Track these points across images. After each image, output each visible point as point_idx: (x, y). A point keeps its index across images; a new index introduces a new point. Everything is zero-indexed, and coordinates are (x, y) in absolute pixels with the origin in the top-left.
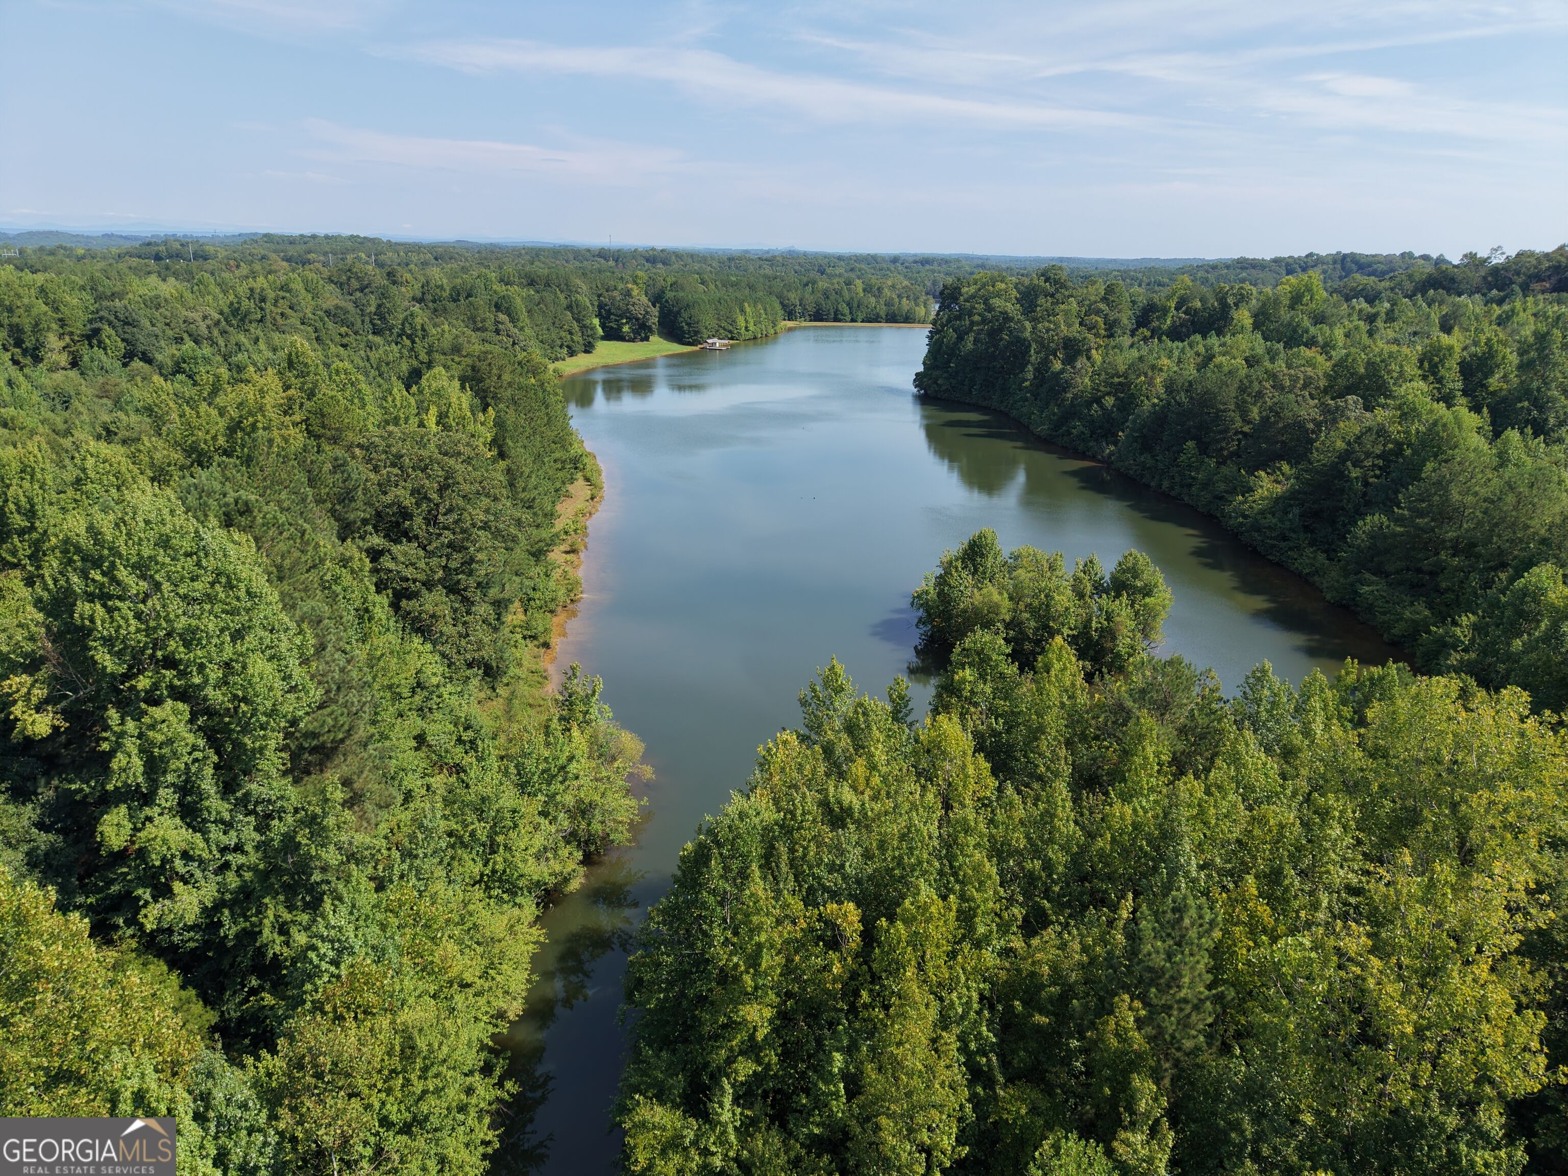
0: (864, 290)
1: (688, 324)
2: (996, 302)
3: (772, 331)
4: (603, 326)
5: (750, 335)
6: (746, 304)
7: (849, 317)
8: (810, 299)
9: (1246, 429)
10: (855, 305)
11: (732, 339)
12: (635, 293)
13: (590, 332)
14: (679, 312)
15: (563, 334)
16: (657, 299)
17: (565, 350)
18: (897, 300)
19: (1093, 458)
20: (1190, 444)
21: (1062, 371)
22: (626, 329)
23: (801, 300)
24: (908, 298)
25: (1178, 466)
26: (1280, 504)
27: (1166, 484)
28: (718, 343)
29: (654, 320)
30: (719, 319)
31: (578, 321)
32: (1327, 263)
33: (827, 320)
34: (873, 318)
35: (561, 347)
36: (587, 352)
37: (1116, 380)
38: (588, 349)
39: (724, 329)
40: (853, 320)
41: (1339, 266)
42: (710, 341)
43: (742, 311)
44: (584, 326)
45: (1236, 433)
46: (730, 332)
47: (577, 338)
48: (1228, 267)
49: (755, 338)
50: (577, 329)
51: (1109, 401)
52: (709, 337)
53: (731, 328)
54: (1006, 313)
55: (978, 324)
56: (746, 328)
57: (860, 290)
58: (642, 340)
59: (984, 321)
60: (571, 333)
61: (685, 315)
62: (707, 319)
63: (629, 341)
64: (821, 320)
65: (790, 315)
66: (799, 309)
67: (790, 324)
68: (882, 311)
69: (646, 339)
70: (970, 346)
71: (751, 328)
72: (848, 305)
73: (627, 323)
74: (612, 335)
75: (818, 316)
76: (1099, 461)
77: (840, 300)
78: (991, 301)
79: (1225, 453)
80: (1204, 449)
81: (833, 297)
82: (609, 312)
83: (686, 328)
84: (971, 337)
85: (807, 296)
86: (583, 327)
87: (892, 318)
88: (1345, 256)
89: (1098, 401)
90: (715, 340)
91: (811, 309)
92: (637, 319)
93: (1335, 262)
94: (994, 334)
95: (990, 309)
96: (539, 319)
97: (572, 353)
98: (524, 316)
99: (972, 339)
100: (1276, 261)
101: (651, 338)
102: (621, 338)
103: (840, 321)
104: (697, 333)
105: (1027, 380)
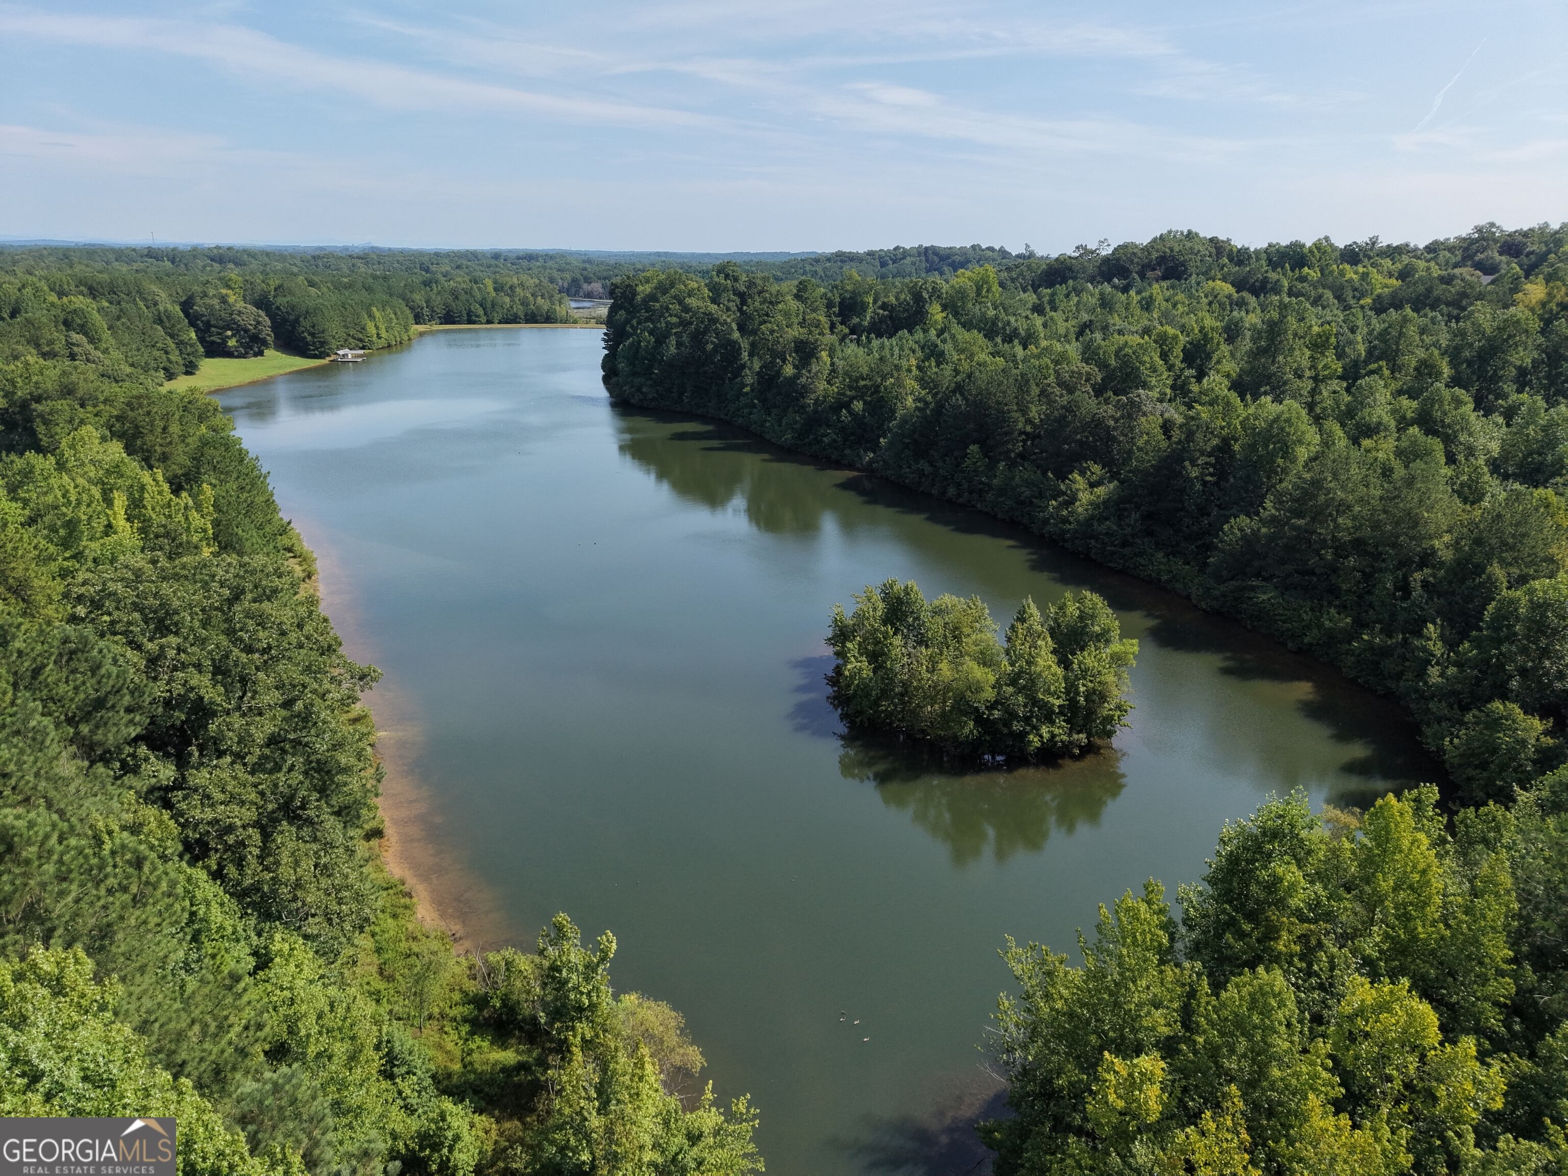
0: (495, 289)
1: (312, 335)
3: (406, 338)
4: (202, 340)
5: (383, 343)
6: (374, 309)
7: (483, 319)
8: (437, 301)
10: (489, 305)
11: (363, 348)
12: (232, 299)
13: (189, 350)
14: (297, 320)
15: (157, 353)
17: (162, 373)
18: (531, 298)
19: (851, 467)
20: (974, 448)
22: (232, 343)
23: (427, 302)
24: (543, 296)
25: (964, 472)
27: (952, 491)
28: (350, 354)
29: (267, 332)
30: (346, 327)
31: (172, 336)
33: (459, 323)
34: (511, 319)
35: (156, 370)
36: (188, 373)
38: (190, 369)
39: (354, 338)
40: (489, 322)
42: (341, 352)
43: (371, 316)
44: (182, 342)
46: (361, 340)
47: (175, 356)
49: (389, 346)
50: (173, 346)
51: (858, 406)
52: (338, 349)
53: (361, 336)
55: (676, 325)
56: (378, 334)
57: (490, 289)
58: (256, 355)
60: (166, 353)
61: (305, 323)
62: (334, 328)
63: (238, 357)
64: (453, 323)
65: (418, 319)
66: (426, 311)
67: (421, 328)
68: (519, 310)
69: (261, 353)
70: (673, 350)
71: (384, 334)
72: (481, 305)
73: (233, 335)
74: (216, 350)
75: (449, 318)
77: (472, 300)
78: (688, 301)
79: (1013, 455)
80: (987, 450)
81: (463, 297)
82: (208, 325)
83: (309, 338)
84: (673, 341)
85: (434, 297)
86: (180, 344)
87: (532, 318)
89: (847, 405)
90: (346, 351)
91: (440, 310)
92: (246, 331)
94: (698, 338)
95: (686, 309)
96: (126, 338)
97: (170, 376)
98: (106, 335)
101: (266, 352)
102: (227, 354)
103: (474, 323)
104: (323, 344)
105: (747, 385)
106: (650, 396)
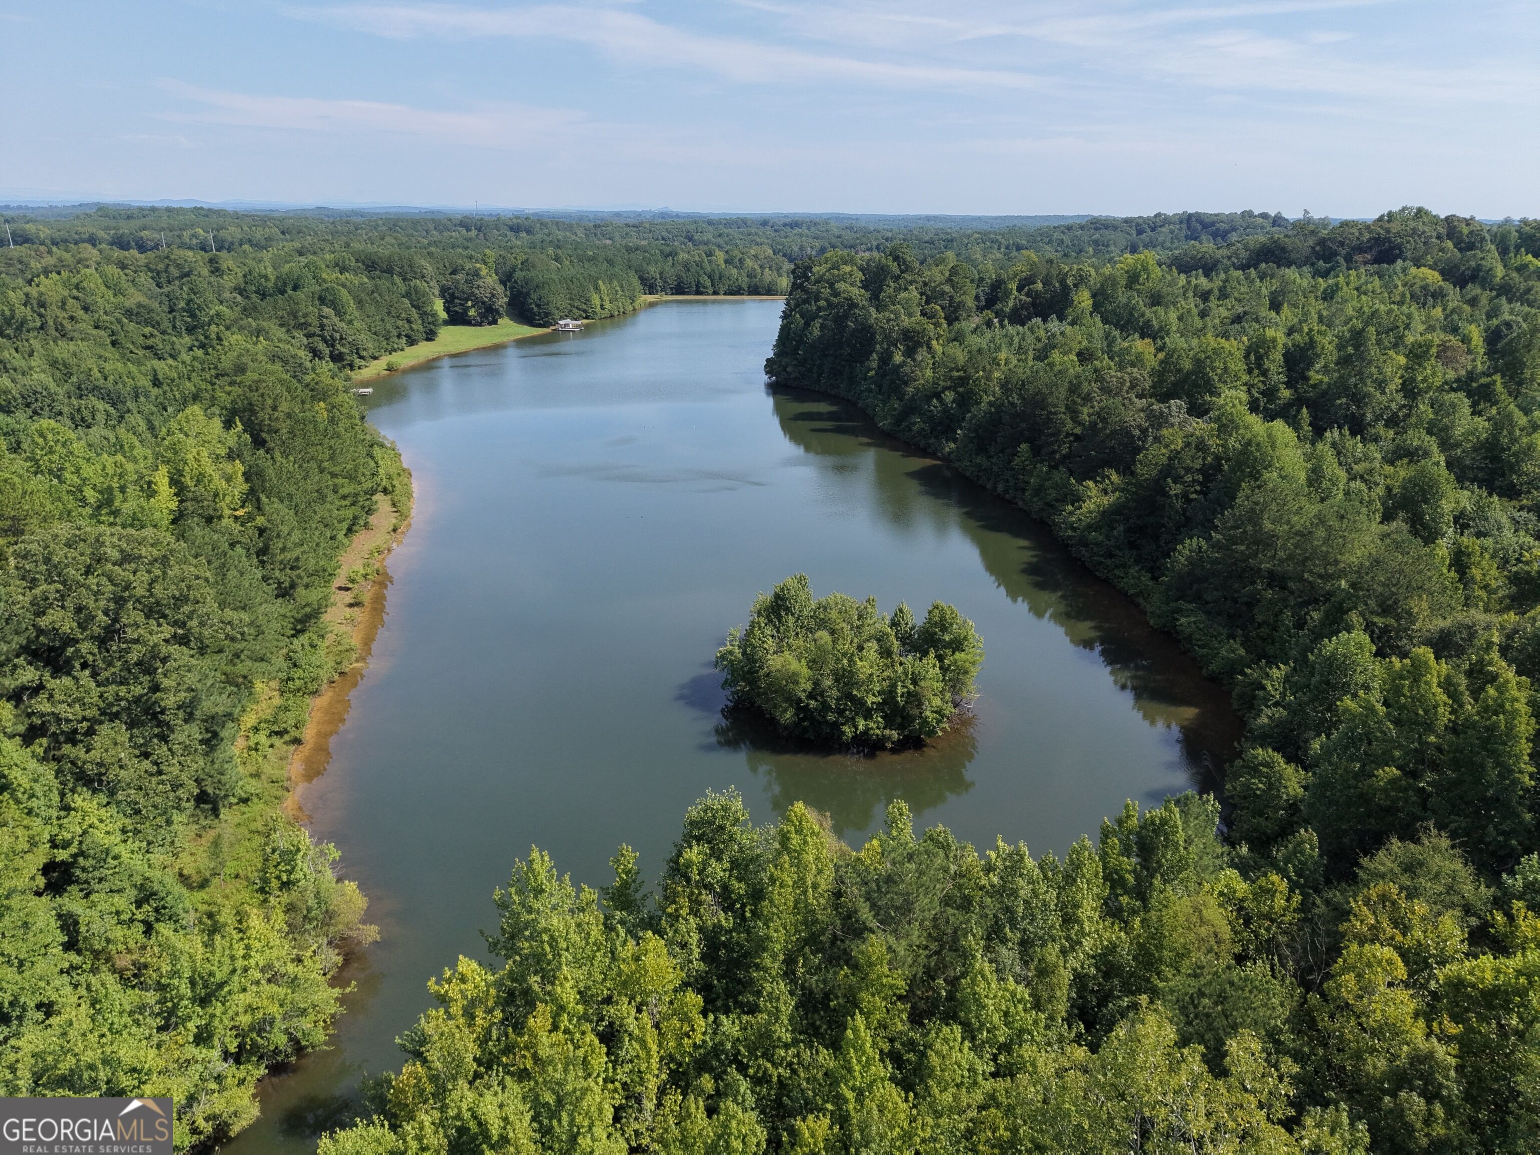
0: (726, 262)
1: (538, 306)
2: (841, 286)
3: (631, 308)
4: (447, 310)
5: (606, 313)
6: (600, 282)
7: (711, 290)
8: (671, 272)
9: (1078, 431)
10: (717, 277)
11: (587, 318)
12: (484, 272)
13: (430, 319)
14: (528, 294)
15: (400, 323)
16: (506, 279)
17: (404, 340)
18: (759, 271)
19: (933, 456)
20: (1024, 446)
21: (904, 364)
22: (472, 313)
23: (661, 273)
24: (770, 268)
25: (1012, 469)
26: (1108, 517)
27: (1000, 488)
28: (571, 323)
29: (502, 301)
30: (571, 299)
31: (417, 307)
32: (1174, 223)
33: (688, 294)
34: (736, 291)
35: (399, 336)
36: (429, 339)
37: (955, 374)
38: (430, 336)
39: (578, 308)
40: (715, 293)
41: (1184, 226)
42: (562, 322)
43: (597, 288)
44: (425, 313)
45: (1068, 435)
46: (585, 311)
47: (418, 326)
48: (1082, 228)
49: (612, 316)
50: (416, 316)
51: (949, 396)
52: (562, 318)
53: (585, 307)
54: (850, 299)
55: (825, 309)
56: (602, 306)
57: (721, 262)
58: (490, 324)
59: (830, 305)
60: (409, 321)
61: (534, 296)
62: (558, 300)
63: (475, 325)
64: (683, 293)
65: (651, 289)
66: (659, 282)
67: (651, 298)
68: (744, 282)
69: (495, 322)
70: (817, 332)
71: (607, 305)
72: (709, 277)
73: (473, 306)
74: (457, 319)
75: (679, 289)
76: (939, 459)
77: (702, 272)
78: (837, 285)
79: (1057, 456)
80: (1036, 451)
81: (694, 269)
82: (453, 297)
83: (536, 309)
84: (817, 323)
85: (667, 269)
86: (423, 315)
87: (754, 290)
88: (1190, 216)
89: (938, 396)
90: (568, 321)
91: (672, 281)
92: (484, 303)
93: (1181, 222)
94: (839, 320)
95: (836, 294)
96: (371, 310)
97: (412, 342)
98: (351, 307)
99: (818, 325)
100: (1127, 221)
101: (500, 321)
102: (466, 322)
103: (701, 294)
104: (547, 314)
105: (871, 370)
106: (793, 376)
